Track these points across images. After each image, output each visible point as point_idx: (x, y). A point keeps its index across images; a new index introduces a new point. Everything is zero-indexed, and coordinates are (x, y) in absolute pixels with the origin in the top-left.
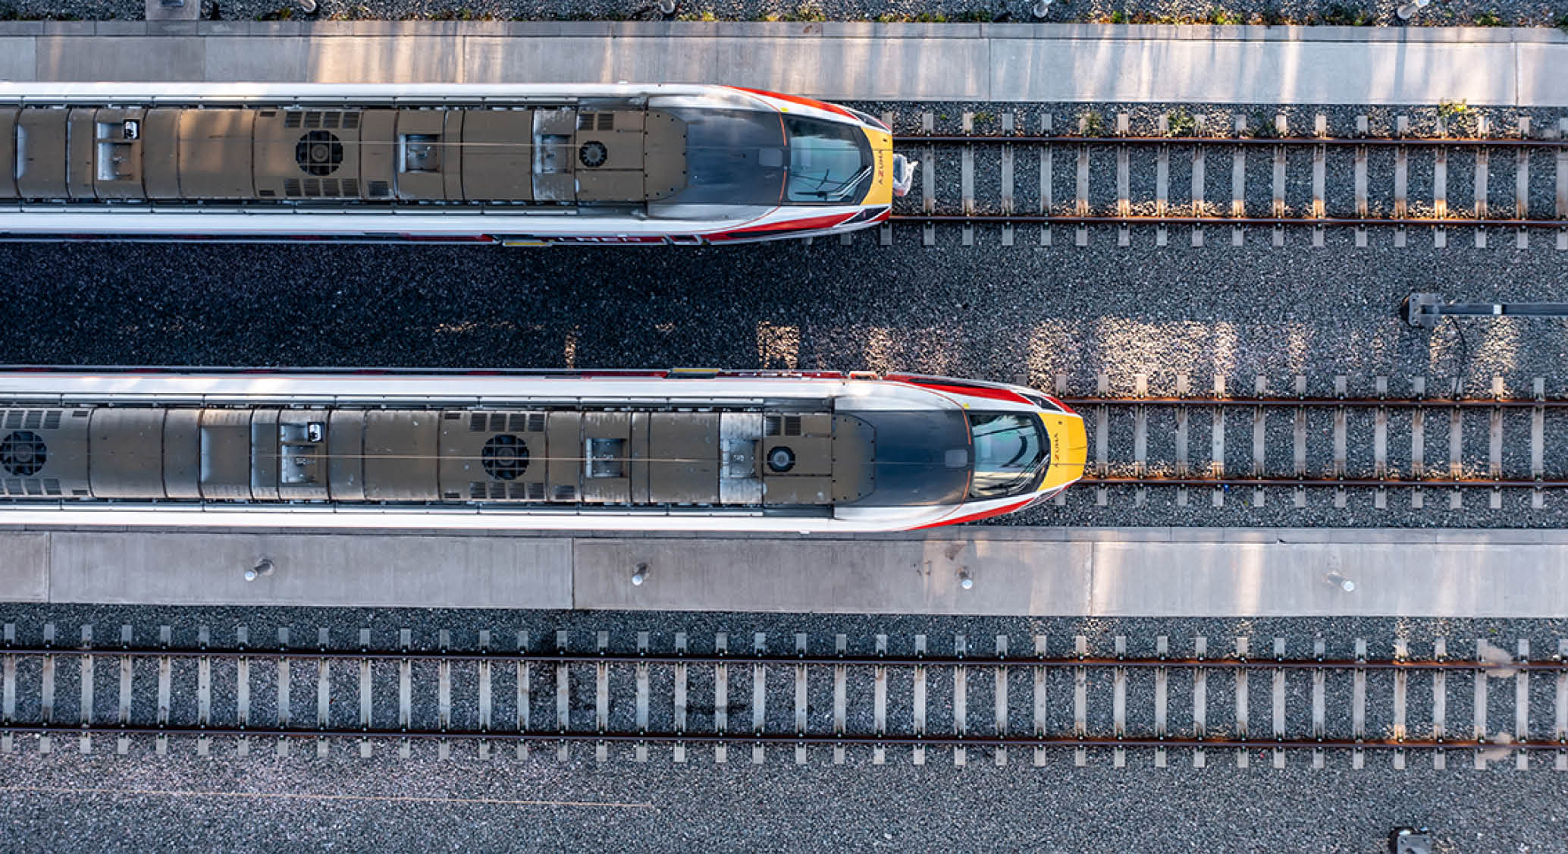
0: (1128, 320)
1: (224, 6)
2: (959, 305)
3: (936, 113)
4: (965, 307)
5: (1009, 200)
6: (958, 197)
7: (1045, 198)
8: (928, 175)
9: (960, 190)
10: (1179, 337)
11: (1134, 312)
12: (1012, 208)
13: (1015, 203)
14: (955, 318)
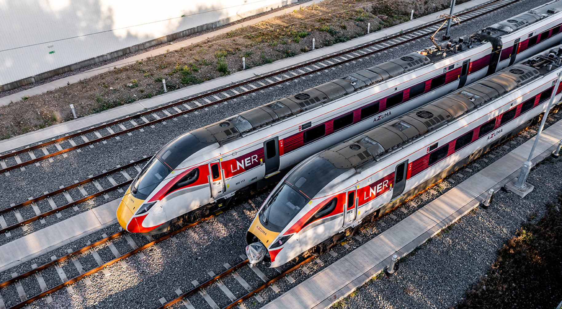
0: (125, 290)
1: (505, 194)
2: (199, 258)
3: (259, 303)
4: (197, 259)
5: (204, 295)
6: (226, 284)
7: (189, 304)
8: (244, 283)
9: (227, 286)
10: (98, 297)
11: (124, 294)
12: (201, 293)
13: (201, 296)
14: (198, 254)
